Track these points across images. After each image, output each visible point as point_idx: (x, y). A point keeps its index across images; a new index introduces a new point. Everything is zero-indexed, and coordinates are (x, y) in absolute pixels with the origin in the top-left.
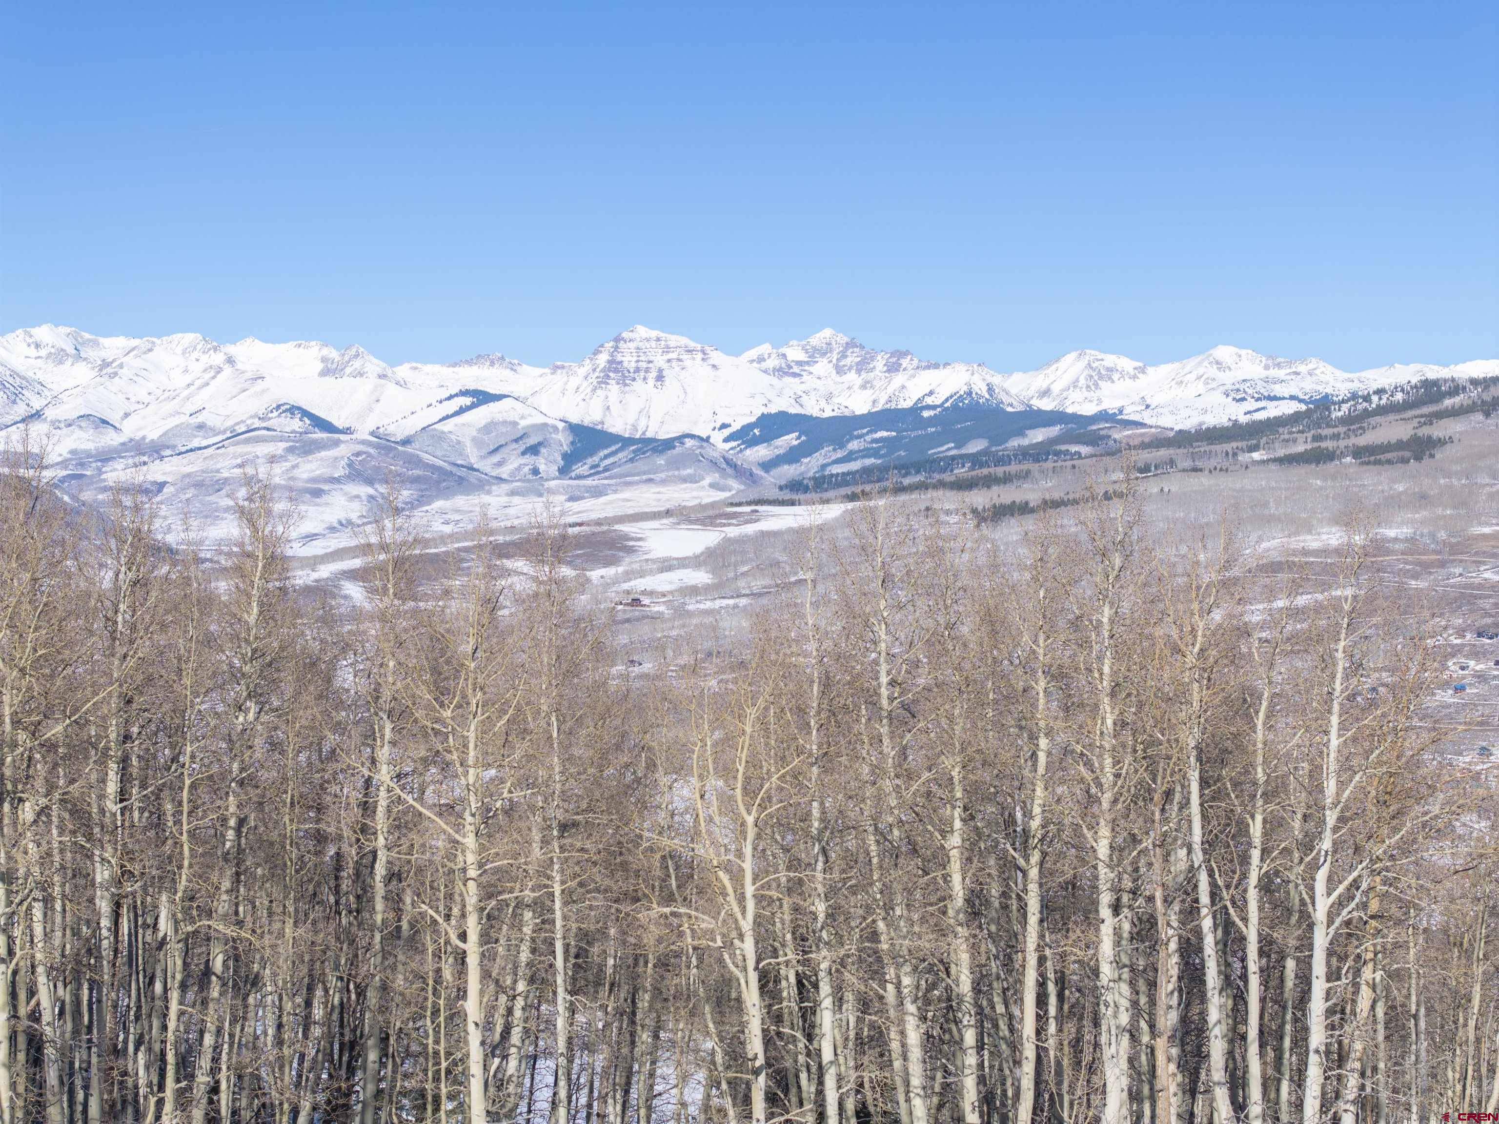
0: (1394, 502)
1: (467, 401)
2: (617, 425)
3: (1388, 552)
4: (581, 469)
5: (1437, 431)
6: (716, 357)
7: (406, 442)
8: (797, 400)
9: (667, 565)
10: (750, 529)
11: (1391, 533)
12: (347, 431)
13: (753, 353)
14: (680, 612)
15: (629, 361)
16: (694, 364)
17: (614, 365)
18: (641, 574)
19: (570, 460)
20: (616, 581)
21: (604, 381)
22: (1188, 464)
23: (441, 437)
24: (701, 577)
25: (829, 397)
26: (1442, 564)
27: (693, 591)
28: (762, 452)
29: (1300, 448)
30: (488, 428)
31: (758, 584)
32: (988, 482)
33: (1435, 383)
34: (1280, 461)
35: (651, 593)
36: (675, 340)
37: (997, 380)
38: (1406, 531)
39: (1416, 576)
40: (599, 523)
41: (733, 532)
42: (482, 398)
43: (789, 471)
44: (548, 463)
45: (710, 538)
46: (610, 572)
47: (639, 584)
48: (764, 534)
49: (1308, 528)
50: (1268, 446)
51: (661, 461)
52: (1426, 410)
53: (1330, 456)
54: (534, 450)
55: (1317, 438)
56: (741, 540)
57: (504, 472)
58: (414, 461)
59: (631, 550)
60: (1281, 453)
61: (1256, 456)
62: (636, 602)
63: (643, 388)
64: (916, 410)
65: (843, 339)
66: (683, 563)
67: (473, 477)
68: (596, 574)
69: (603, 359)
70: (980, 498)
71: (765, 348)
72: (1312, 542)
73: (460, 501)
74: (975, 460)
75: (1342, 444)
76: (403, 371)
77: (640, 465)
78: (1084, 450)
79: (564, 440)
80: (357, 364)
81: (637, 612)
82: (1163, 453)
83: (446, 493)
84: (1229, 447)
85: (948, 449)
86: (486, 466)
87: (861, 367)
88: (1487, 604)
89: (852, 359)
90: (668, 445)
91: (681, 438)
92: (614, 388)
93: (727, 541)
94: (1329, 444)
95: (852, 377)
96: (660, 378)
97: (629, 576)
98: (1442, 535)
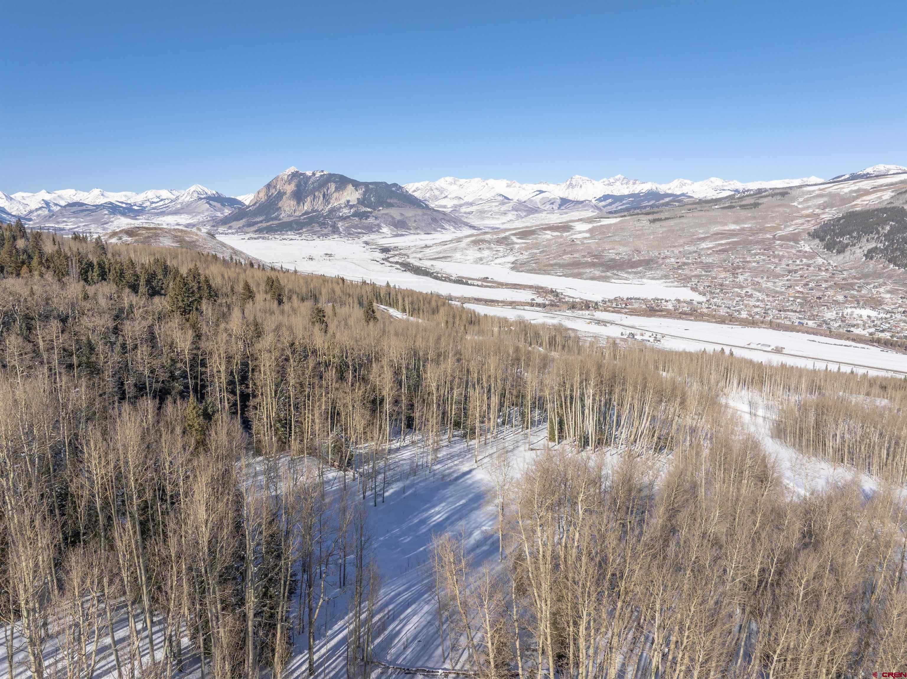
0: (748, 219)
1: (538, 193)
2: (571, 198)
3: (745, 230)
4: (563, 208)
5: (760, 201)
6: (594, 182)
7: (525, 202)
8: (612, 192)
9: (580, 232)
10: (599, 224)
11: (746, 226)
12: (512, 200)
13: (602, 180)
14: (583, 243)
15: (574, 183)
16: (588, 183)
17: (571, 184)
18: (575, 234)
19: (560, 206)
20: (569, 236)
21: (568, 187)
22: (700, 209)
23: (532, 201)
24: (587, 235)
25: (619, 190)
26: (757, 233)
27: (586, 238)
28: (603, 203)
29: (727, 205)
30: (543, 198)
31: (600, 237)
32: (653, 213)
33: (761, 189)
34: (721, 208)
35: (576, 239)
36: (584, 178)
37: (658, 186)
38: (750, 225)
39: (751, 236)
40: (565, 223)
41: (595, 225)
42: (541, 192)
43: (609, 208)
44: (555, 207)
45: (589, 226)
46: (568, 234)
47: (574, 237)
48: (602, 225)
49: (726, 224)
50: (719, 205)
51: (580, 206)
52: (758, 196)
53: (733, 207)
54: (552, 204)
55: (731, 203)
56: (597, 227)
57: (546, 208)
58: (526, 206)
59: (573, 229)
60: (722, 206)
61: (716, 207)
62: (573, 241)
63: (577, 189)
64: (638, 194)
65: (623, 177)
66: (584, 232)
67: (539, 210)
68: (565, 234)
69: (568, 183)
70: (651, 217)
71: (605, 179)
72: (727, 228)
73: (536, 215)
74: (652, 206)
75: (737, 204)
76: (524, 186)
77: (576, 207)
78: (677, 204)
79: (559, 201)
80: (514, 185)
81: (573, 243)
82: (694, 206)
83: (533, 213)
84: (710, 205)
85: (646, 203)
86: (542, 207)
87: (627, 183)
88: (767, 243)
89: (625, 181)
90: (582, 202)
91: (585, 201)
92: (570, 189)
93: (594, 227)
94: (734, 204)
95: (625, 186)
96: (581, 187)
97: (572, 235)
98: (758, 226)
